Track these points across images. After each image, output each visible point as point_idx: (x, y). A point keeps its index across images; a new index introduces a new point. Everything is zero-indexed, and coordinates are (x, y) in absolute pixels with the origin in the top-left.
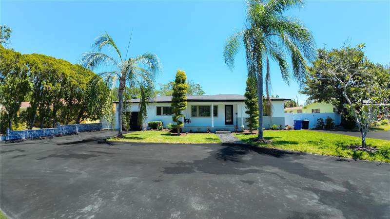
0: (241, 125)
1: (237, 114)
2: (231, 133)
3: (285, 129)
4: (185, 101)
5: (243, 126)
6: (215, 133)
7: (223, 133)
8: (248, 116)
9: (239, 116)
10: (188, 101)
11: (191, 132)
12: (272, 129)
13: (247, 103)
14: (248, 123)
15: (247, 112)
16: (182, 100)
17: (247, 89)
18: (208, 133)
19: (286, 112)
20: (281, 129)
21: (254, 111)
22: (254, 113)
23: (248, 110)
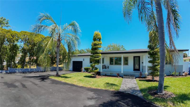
0: (145, 72)
1: (143, 63)
2: (136, 78)
3: (183, 76)
4: (99, 53)
5: (147, 73)
6: (123, 77)
7: (129, 78)
8: (150, 65)
9: (144, 65)
10: (102, 53)
11: (106, 75)
12: (172, 75)
13: (150, 54)
14: (150, 71)
15: (150, 62)
16: (97, 53)
17: (150, 42)
18: (118, 77)
19: (185, 61)
20: (180, 76)
21: (156, 60)
22: (156, 63)
23: (151, 60)
